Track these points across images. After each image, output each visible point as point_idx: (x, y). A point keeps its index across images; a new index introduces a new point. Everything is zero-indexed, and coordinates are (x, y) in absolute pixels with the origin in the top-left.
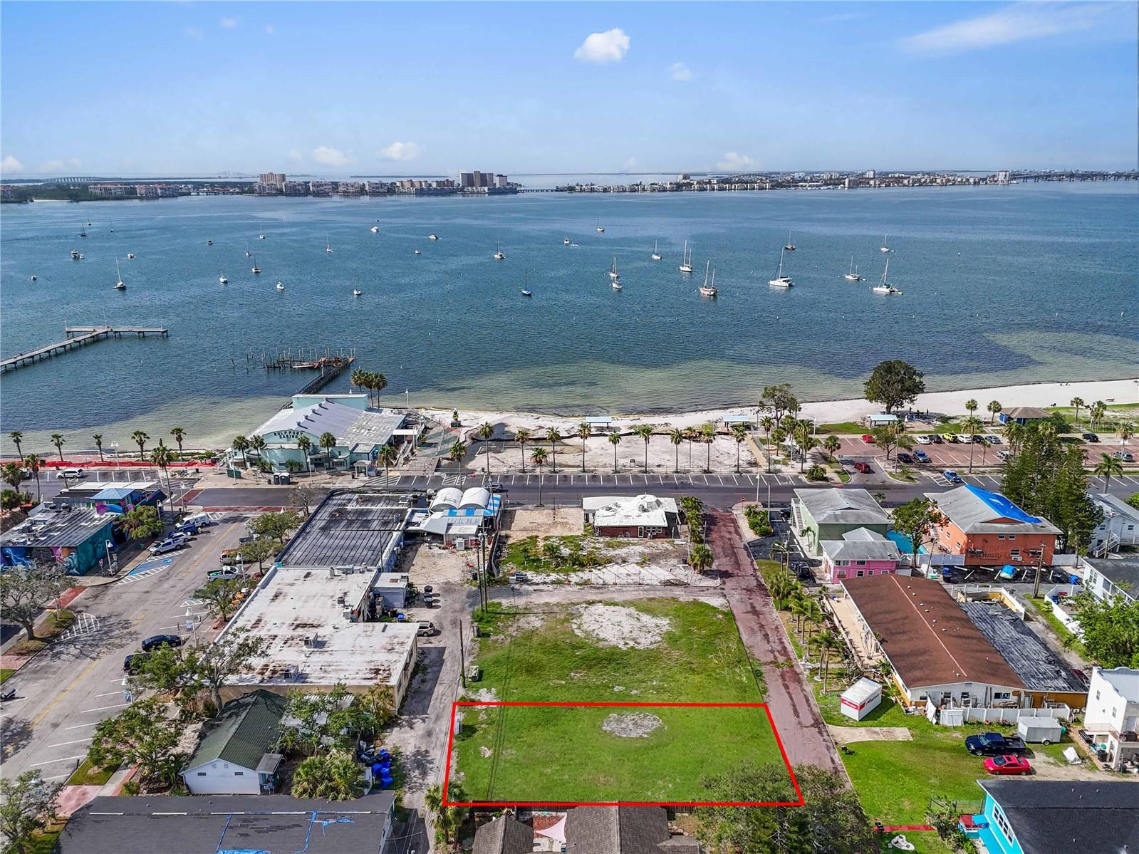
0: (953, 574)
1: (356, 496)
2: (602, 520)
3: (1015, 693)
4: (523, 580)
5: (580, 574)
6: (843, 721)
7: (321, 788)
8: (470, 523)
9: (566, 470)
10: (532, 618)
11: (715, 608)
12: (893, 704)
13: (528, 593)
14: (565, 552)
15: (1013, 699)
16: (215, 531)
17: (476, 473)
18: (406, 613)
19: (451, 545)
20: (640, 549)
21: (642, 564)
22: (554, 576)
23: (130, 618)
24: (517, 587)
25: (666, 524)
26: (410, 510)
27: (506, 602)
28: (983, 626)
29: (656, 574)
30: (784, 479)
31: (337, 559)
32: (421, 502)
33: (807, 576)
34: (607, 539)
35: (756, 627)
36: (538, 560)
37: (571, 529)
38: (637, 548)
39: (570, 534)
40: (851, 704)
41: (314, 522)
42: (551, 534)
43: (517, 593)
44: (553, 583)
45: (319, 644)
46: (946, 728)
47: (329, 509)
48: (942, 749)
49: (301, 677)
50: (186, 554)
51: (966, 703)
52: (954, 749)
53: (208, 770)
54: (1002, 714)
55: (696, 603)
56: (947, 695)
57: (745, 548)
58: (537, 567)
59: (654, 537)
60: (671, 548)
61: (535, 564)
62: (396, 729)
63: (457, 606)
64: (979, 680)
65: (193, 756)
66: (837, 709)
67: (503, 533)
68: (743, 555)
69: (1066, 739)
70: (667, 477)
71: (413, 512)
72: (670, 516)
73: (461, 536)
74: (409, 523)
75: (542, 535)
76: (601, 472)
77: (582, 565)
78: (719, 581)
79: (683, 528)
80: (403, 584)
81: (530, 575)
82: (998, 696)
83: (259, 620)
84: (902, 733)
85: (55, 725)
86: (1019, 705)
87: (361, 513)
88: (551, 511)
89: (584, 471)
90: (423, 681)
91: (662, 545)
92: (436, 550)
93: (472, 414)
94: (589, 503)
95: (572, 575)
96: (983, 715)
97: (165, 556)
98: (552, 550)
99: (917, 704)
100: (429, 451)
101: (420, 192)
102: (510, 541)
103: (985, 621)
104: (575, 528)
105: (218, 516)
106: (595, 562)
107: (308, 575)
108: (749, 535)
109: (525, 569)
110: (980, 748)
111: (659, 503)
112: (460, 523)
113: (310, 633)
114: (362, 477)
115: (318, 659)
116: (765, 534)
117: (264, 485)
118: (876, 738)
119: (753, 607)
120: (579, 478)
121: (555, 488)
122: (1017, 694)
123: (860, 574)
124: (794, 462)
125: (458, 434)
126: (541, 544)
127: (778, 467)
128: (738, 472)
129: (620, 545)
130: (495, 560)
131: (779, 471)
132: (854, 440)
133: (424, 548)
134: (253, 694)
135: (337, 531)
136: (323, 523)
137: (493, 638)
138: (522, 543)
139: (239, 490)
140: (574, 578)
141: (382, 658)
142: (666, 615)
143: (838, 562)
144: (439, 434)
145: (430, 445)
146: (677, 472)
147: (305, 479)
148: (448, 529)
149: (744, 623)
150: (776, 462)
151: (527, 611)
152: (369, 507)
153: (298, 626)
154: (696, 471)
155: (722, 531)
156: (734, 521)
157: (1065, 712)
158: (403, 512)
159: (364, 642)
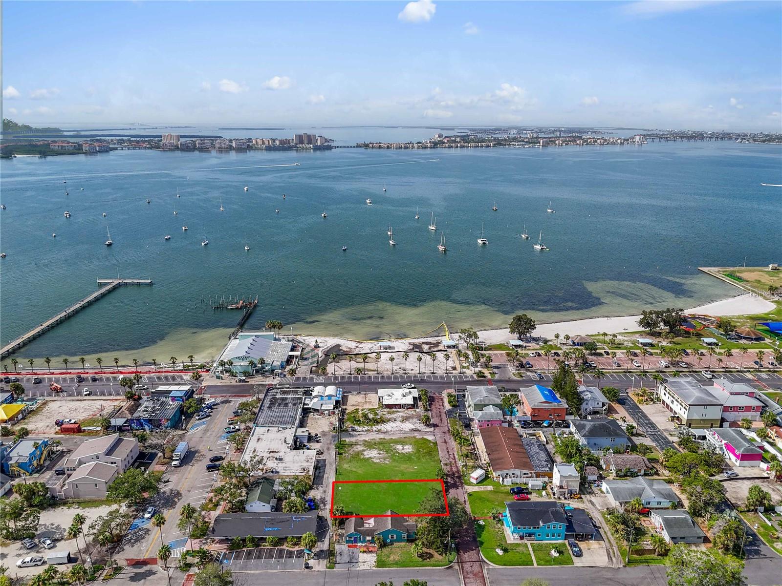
0: (525, 424)
1: (279, 390)
2: (386, 401)
3: (530, 473)
4: (354, 430)
5: (377, 426)
6: (471, 484)
7: (293, 510)
8: (330, 403)
9: (370, 372)
10: (358, 446)
11: (429, 441)
12: (489, 477)
13: (356, 436)
14: (371, 416)
15: (530, 475)
16: (220, 408)
17: (329, 375)
18: (309, 445)
19: (322, 413)
20: (401, 414)
21: (402, 421)
22: (366, 428)
23: (200, 449)
24: (351, 433)
25: (413, 403)
26: (304, 398)
27: (348, 440)
28: (527, 447)
29: (408, 426)
30: (466, 377)
31: (278, 422)
32: (308, 393)
33: (468, 426)
34: (388, 410)
35: (445, 448)
36: (359, 420)
37: (373, 405)
38: (401, 413)
39: (372, 407)
40: (473, 478)
41: (264, 404)
42: (364, 408)
43: (351, 436)
44: (366, 431)
45: (281, 460)
46: (505, 486)
47: (269, 397)
48: (502, 493)
49: (277, 472)
50: (211, 419)
51: (514, 477)
52: (507, 493)
53: (253, 504)
54: (524, 480)
55: (423, 439)
56: (507, 474)
57: (445, 413)
58: (359, 424)
59: (408, 409)
60: (414, 413)
61: (358, 422)
62: (313, 490)
63: (329, 442)
64: (518, 468)
65: (247, 501)
66: (469, 480)
67: (344, 407)
68: (444, 416)
69: (544, 488)
70: (415, 376)
71: (305, 398)
72: (415, 398)
73: (327, 410)
74: (304, 404)
75: (361, 408)
76: (386, 374)
77: (378, 422)
78: (433, 428)
79: (420, 403)
80: (307, 434)
81: (356, 427)
82: (525, 474)
83: (255, 450)
84: (490, 488)
85: (189, 491)
86: (532, 477)
87: (283, 399)
88: (364, 396)
89: (378, 374)
90: (320, 472)
91: (411, 412)
92: (317, 416)
93: (323, 338)
94: (381, 392)
95: (374, 427)
96: (518, 481)
97: (203, 420)
98: (365, 416)
99: (497, 477)
100: (306, 362)
101: (269, 149)
102: (347, 411)
103: (528, 445)
104: (374, 404)
105: (219, 400)
106: (383, 421)
107: (268, 430)
108: (448, 407)
109: (354, 424)
110: (514, 492)
111: (410, 392)
112: (326, 404)
113: (277, 455)
114: (278, 378)
115: (280, 465)
116: (454, 406)
117: (234, 383)
118: (481, 490)
119: (445, 440)
120: (376, 377)
121: (365, 383)
122: (531, 473)
123: (488, 425)
124: (472, 367)
125: (317, 352)
126: (360, 412)
127: (464, 370)
128: (446, 373)
129: (394, 413)
130: (342, 421)
131: (465, 372)
132: (501, 354)
133: (311, 415)
134: (262, 479)
135: (275, 409)
136: (268, 405)
137: (344, 455)
138: (353, 412)
139: (222, 386)
140: (374, 428)
141: (305, 464)
142: (411, 444)
143: (479, 421)
144: (308, 352)
145: (306, 359)
146: (420, 374)
147: (252, 379)
148: (321, 407)
149: (441, 447)
150: (464, 367)
151: (356, 443)
152: (285, 396)
153: (270, 452)
154: (428, 373)
155: (436, 404)
156: (442, 400)
157: (546, 479)
158: (301, 398)
159: (296, 458)
